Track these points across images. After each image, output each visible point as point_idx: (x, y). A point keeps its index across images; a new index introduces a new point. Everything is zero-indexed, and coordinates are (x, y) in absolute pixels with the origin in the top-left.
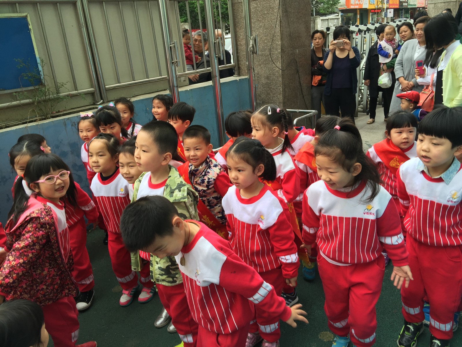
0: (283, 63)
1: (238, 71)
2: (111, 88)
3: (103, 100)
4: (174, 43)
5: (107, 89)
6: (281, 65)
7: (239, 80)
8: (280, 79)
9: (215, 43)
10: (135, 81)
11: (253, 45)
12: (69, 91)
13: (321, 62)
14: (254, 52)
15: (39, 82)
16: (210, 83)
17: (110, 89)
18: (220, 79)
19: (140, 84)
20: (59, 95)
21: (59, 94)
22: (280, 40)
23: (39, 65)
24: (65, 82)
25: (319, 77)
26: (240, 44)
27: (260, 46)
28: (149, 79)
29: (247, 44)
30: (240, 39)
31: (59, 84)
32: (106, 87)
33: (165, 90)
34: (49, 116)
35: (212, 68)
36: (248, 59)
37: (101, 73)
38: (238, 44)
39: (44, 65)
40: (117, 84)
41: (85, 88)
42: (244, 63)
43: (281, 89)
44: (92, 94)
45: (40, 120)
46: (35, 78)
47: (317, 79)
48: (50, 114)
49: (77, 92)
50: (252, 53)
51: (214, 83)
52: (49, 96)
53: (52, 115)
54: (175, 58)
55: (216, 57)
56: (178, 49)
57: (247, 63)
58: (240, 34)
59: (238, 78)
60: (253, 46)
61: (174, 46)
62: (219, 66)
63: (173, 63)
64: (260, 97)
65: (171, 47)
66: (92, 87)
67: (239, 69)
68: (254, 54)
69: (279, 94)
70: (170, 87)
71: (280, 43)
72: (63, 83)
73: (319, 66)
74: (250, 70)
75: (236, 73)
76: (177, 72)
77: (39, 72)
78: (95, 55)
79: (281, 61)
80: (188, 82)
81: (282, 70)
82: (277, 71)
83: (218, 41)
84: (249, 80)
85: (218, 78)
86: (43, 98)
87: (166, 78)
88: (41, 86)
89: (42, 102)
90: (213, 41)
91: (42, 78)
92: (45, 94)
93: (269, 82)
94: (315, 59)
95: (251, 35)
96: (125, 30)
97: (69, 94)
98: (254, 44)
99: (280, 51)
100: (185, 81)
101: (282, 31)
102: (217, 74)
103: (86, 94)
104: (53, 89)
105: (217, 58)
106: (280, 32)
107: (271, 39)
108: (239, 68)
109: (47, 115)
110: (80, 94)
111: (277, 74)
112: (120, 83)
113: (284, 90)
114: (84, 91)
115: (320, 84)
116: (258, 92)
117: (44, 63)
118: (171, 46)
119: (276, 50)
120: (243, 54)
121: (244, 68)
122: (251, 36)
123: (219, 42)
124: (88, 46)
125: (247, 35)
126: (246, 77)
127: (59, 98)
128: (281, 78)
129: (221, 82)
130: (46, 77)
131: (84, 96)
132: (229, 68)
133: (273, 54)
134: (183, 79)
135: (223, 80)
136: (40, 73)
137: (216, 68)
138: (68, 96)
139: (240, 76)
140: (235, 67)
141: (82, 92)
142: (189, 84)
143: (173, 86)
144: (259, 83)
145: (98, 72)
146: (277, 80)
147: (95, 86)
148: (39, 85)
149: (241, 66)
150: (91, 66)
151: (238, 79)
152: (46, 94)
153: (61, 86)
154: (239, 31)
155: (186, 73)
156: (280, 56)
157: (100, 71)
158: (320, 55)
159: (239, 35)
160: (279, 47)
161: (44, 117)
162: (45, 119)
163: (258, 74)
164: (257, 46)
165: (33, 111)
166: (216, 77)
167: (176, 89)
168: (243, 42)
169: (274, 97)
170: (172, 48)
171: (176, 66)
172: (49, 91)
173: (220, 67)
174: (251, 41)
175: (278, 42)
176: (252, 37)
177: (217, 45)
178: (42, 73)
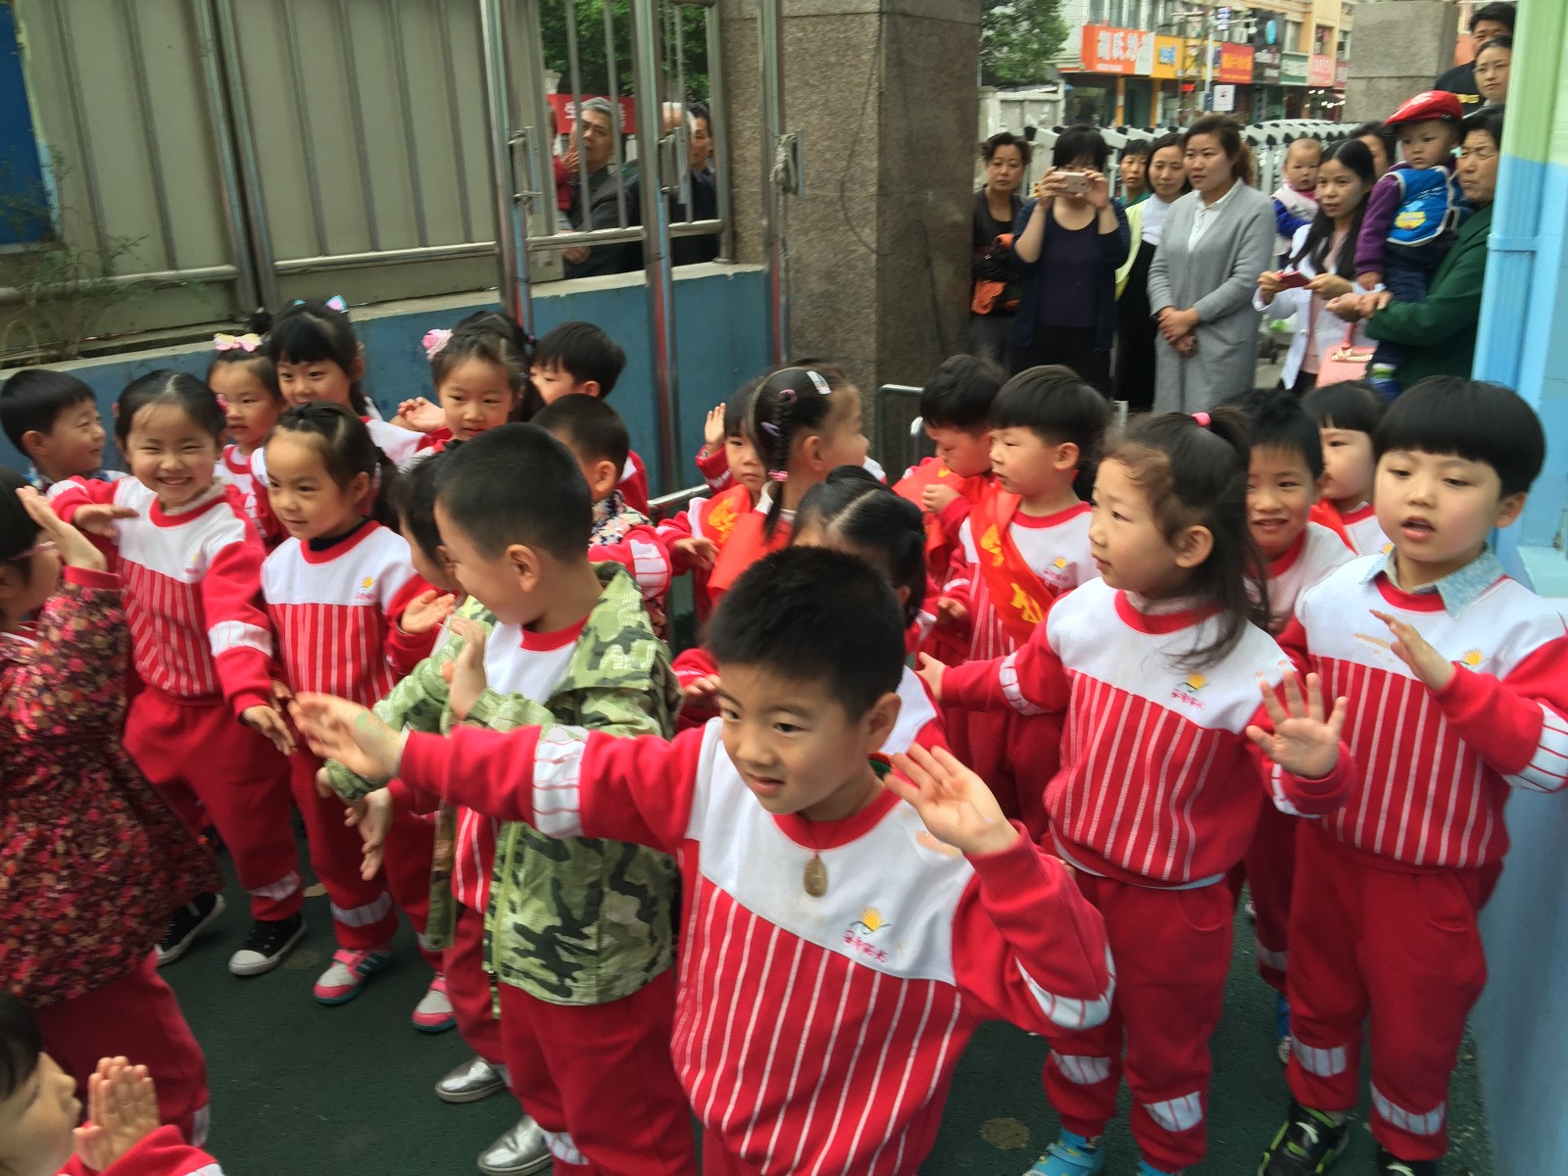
0: (884, 230)
1: (731, 245)
2: (295, 271)
4: (523, 135)
5: (278, 273)
6: (875, 238)
7: (736, 274)
8: (872, 283)
9: (660, 146)
10: (377, 251)
11: (786, 162)
12: (147, 268)
13: (1006, 238)
14: (790, 188)
15: (43, 229)
17: (289, 272)
18: (674, 269)
19: (393, 262)
20: (111, 278)
21: (113, 275)
22: (876, 155)
23: (45, 171)
24: (134, 238)
25: (997, 288)
26: (745, 156)
27: (809, 170)
28: (431, 249)
29: (767, 160)
30: (741, 141)
31: (112, 243)
32: (276, 263)
33: (480, 290)
34: (74, 347)
36: (768, 209)
37: (260, 214)
38: (738, 156)
39: (66, 173)
40: (317, 257)
41: (204, 262)
42: (753, 222)
43: (873, 317)
44: (227, 284)
46: (28, 214)
47: (991, 290)
48: (78, 343)
49: (174, 272)
50: (784, 189)
51: (653, 277)
52: (77, 282)
53: (85, 347)
54: (525, 185)
57: (764, 222)
58: (744, 125)
59: (730, 270)
60: (786, 169)
61: (525, 145)
62: (671, 225)
63: (516, 200)
64: (802, 336)
65: (511, 147)
66: (227, 262)
67: (734, 240)
68: (791, 196)
69: (867, 333)
70: (502, 279)
71: (875, 164)
72: (128, 240)
73: (1000, 250)
74: (772, 244)
76: (529, 233)
77: (43, 195)
78: (243, 153)
79: (874, 224)
81: (878, 254)
82: (862, 257)
84: (769, 280)
86: (56, 286)
87: (488, 248)
88: (48, 246)
89: (52, 301)
90: (656, 138)
91: (54, 218)
92: (64, 275)
93: (833, 288)
94: (986, 226)
95: (783, 131)
97: (149, 281)
98: (790, 159)
99: (873, 189)
100: (549, 264)
101: (885, 126)
103: (211, 282)
104: (90, 259)
105: (666, 196)
106: (877, 127)
107: (846, 148)
108: (735, 237)
110: (190, 280)
111: (863, 265)
112: (326, 255)
113: (882, 321)
114: (201, 273)
115: (999, 309)
116: (795, 322)
117: (63, 168)
118: (512, 142)
119: (862, 185)
120: (750, 190)
121: (752, 239)
122: (780, 133)
123: (673, 144)
124: (221, 121)
125: (767, 130)
126: (758, 268)
127: (114, 288)
128: (873, 280)
130: (67, 215)
131: (201, 289)
132: (702, 233)
133: (851, 199)
134: (543, 256)
136: (48, 201)
137: (660, 229)
138: (143, 284)
139: (738, 263)
141: (197, 276)
143: (515, 279)
146: (861, 286)
147: (240, 258)
148: (42, 241)
149: (740, 230)
151: (730, 274)
152: (68, 275)
153: (119, 250)
154: (740, 114)
155: (555, 240)
156: (873, 209)
157: (260, 208)
158: (1002, 215)
159: (743, 128)
160: (873, 178)
161: (55, 351)
163: (798, 262)
164: (800, 170)
165: (22, 327)
168: (753, 152)
169: (849, 340)
170: (515, 149)
171: (526, 212)
174: (781, 149)
175: (868, 162)
176: (784, 138)
177: (667, 155)
178: (54, 201)
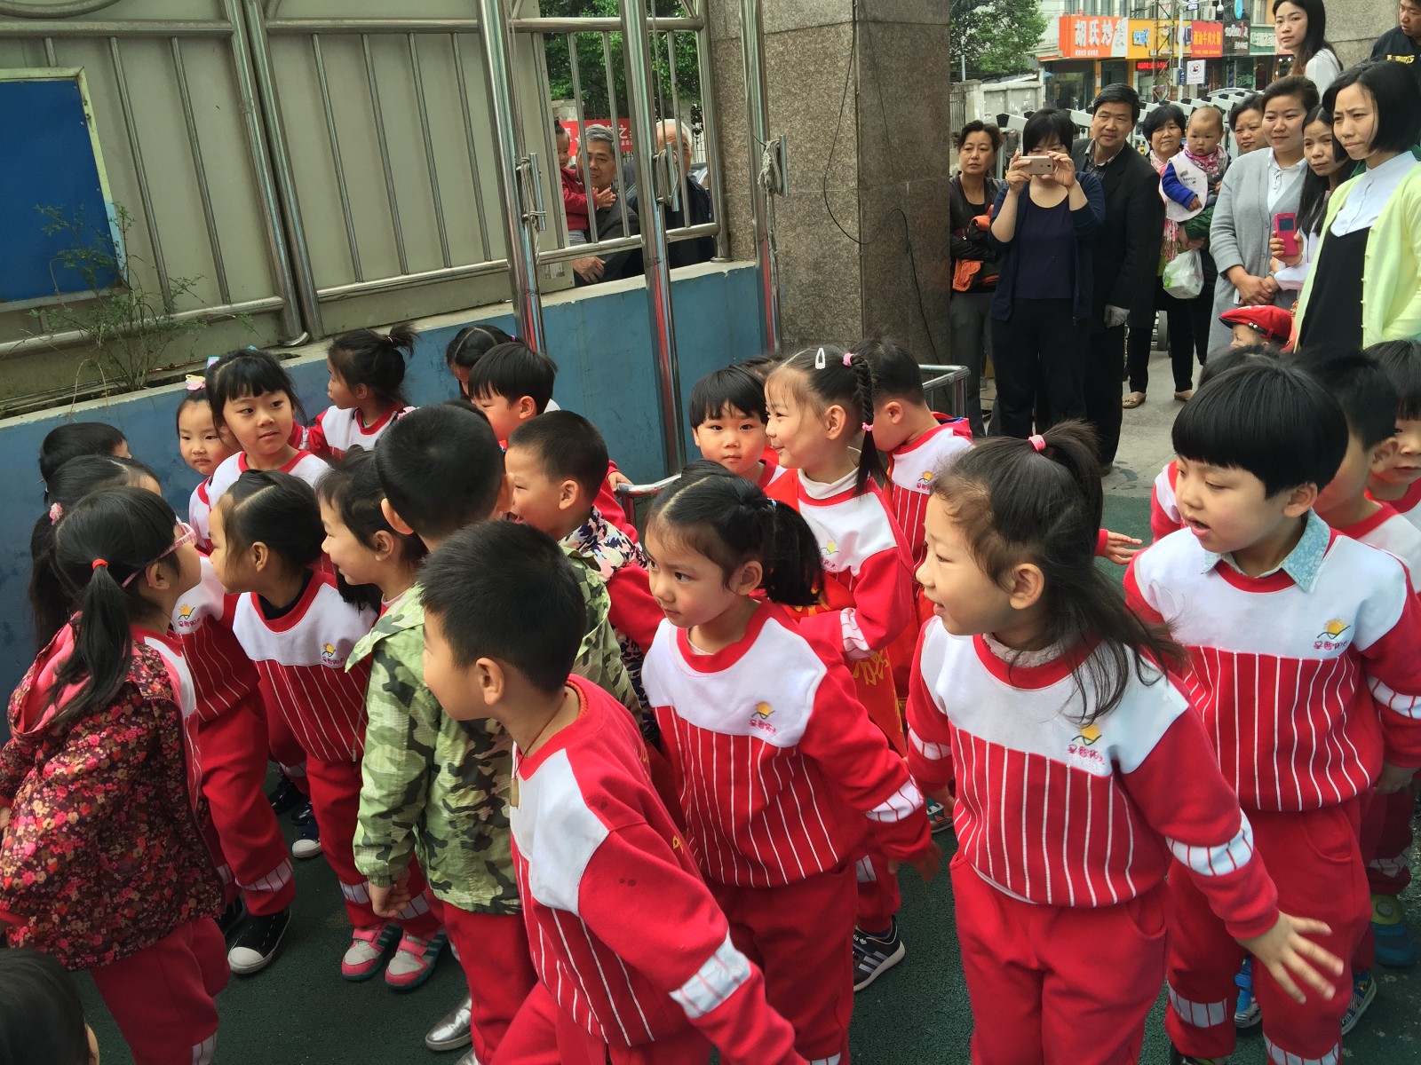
0: (865, 220)
1: (726, 245)
2: (335, 297)
3: (310, 334)
4: (529, 161)
5: (320, 300)
6: (857, 229)
7: (729, 272)
8: (856, 271)
9: (654, 161)
10: (408, 274)
11: (771, 165)
12: (204, 304)
13: (982, 219)
14: (776, 189)
15: (112, 276)
16: (638, 282)
17: (329, 298)
18: (672, 271)
19: (423, 283)
20: (172, 316)
21: (174, 313)
22: (855, 153)
23: (112, 224)
24: (191, 277)
25: (975, 266)
26: (733, 163)
27: (794, 168)
28: (453, 269)
29: (755, 164)
30: (732, 150)
31: (171, 283)
32: (318, 292)
33: (500, 302)
34: (141, 380)
35: (646, 237)
36: (757, 209)
37: (303, 250)
38: (727, 164)
39: (130, 225)
40: (352, 283)
41: (254, 293)
42: (745, 222)
43: (858, 301)
44: (276, 314)
45: (113, 393)
46: (99, 264)
47: (969, 269)
48: (145, 375)
49: (227, 307)
50: (770, 191)
51: (653, 281)
52: (142, 321)
53: (151, 378)
54: (532, 206)
55: (658, 203)
56: (540, 177)
57: (754, 222)
58: (733, 135)
59: (725, 268)
60: (772, 172)
61: (530, 169)
62: (668, 232)
63: (524, 220)
64: (794, 323)
65: (518, 173)
66: (275, 294)
67: (729, 240)
68: (776, 195)
69: (853, 317)
70: (515, 293)
71: (855, 160)
72: (185, 280)
73: (975, 231)
74: (761, 242)
75: (720, 250)
76: (537, 249)
77: (111, 246)
78: (285, 196)
79: (856, 215)
80: (572, 278)
81: (860, 243)
82: (846, 247)
83: (663, 155)
84: (759, 274)
85: (663, 266)
86: (124, 325)
87: (503, 265)
88: (116, 291)
89: (121, 339)
90: (650, 153)
91: (121, 265)
92: (130, 315)
93: (820, 278)
94: (961, 209)
95: (767, 137)
96: (379, 120)
97: (206, 316)
98: (775, 163)
99: (854, 184)
100: (562, 274)
101: (862, 125)
102: (662, 255)
103: (257, 313)
104: (154, 300)
105: (660, 206)
106: (855, 127)
107: (827, 148)
108: (729, 235)
109: (135, 377)
110: (238, 314)
111: (846, 255)
112: (363, 281)
113: (866, 304)
114: (248, 306)
115: (978, 284)
116: (787, 310)
117: (127, 221)
118: (519, 168)
119: (843, 182)
120: (740, 193)
121: (744, 237)
122: (765, 140)
123: (666, 158)
124: (265, 169)
125: (753, 137)
126: (751, 264)
127: (173, 324)
128: (857, 267)
129: (673, 279)
130: (133, 262)
131: (250, 320)
132: (698, 236)
133: (833, 194)
134: (555, 268)
135: (678, 274)
136: (115, 250)
137: (658, 236)
138: (200, 319)
139: (732, 261)
140: (717, 234)
141: (247, 309)
142: (574, 285)
143: (526, 291)
144: (789, 282)
145: (295, 248)
146: (845, 274)
147: (285, 289)
148: (112, 287)
149: (734, 230)
150: (274, 228)
151: (725, 271)
152: (134, 315)
153: (178, 290)
154: (731, 125)
155: (566, 252)
156: (855, 202)
157: (301, 244)
158: (977, 199)
159: (731, 138)
160: (853, 174)
161: (124, 384)
162: (127, 390)
163: (786, 256)
164: (784, 171)
165: (92, 365)
166: (658, 263)
167: (533, 298)
168: (742, 159)
169: (837, 324)
170: (522, 174)
171: (534, 231)
172: (142, 306)
173: (672, 234)
174: (766, 154)
175: (847, 160)
176: (768, 143)
177: (660, 168)
178: (120, 250)
